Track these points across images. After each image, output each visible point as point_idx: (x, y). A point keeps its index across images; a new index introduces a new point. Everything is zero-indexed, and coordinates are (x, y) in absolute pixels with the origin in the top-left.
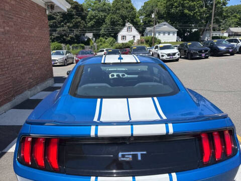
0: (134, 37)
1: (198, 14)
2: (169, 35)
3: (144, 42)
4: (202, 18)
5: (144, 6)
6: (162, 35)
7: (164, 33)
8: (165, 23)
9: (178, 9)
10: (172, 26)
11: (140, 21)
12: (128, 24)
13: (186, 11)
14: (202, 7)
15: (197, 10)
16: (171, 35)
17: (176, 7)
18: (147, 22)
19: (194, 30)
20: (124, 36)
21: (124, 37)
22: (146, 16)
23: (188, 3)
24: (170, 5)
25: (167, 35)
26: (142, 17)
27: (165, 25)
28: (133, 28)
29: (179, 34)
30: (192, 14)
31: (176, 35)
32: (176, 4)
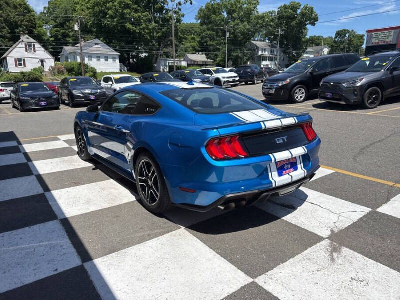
0: (42, 62)
1: (147, 32)
2: (107, 60)
3: (65, 71)
4: (153, 38)
5: (49, 9)
6: (94, 60)
7: (99, 58)
8: (97, 41)
9: (116, 20)
10: (110, 46)
11: (45, 34)
12: (25, 38)
13: (129, 26)
14: (150, 21)
15: (144, 26)
16: (110, 61)
17: (112, 18)
18: (60, 37)
19: (143, 55)
20: (20, 60)
21: (20, 62)
22: (56, 27)
23: (130, 13)
24: (100, 12)
25: (103, 60)
26: (49, 27)
27: (96, 44)
28: (38, 45)
29: (123, 61)
30: (138, 31)
31: (118, 61)
32: (110, 12)
